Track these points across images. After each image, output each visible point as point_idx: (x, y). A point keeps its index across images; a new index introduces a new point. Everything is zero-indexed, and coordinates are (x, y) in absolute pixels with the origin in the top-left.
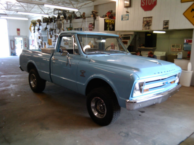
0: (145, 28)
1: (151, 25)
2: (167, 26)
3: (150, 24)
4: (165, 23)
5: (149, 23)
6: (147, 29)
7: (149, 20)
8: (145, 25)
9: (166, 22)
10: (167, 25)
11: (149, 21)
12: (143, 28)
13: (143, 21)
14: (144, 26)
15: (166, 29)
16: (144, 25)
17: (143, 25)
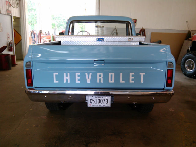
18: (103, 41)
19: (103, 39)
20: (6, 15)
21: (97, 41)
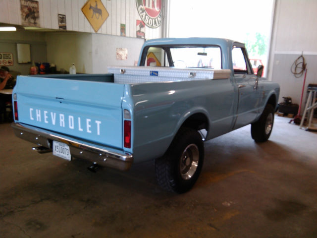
0: (27, 20)
1: (38, 17)
2: (63, 24)
3: (36, 15)
4: (60, 18)
5: (34, 12)
6: (32, 25)
7: (33, 7)
8: (27, 16)
9: (61, 16)
10: (64, 22)
11: (32, 9)
12: (24, 21)
13: (21, 5)
14: (25, 17)
15: (63, 28)
16: (25, 15)
17: (22, 15)
18: (157, 75)
19: (157, 72)
20: (134, 38)
21: (151, 75)
